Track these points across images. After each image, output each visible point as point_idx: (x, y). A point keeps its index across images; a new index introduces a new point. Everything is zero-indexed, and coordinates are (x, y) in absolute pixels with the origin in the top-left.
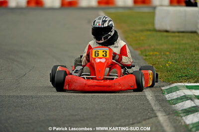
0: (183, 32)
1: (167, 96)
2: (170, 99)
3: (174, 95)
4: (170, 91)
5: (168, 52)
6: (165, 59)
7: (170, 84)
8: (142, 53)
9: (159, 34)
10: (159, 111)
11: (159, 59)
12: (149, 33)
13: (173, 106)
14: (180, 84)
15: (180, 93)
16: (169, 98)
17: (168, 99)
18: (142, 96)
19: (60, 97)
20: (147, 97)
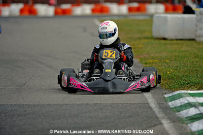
0: (181, 40)
1: (170, 104)
2: (173, 107)
3: (178, 103)
4: (173, 98)
5: (168, 59)
6: (165, 66)
7: (173, 92)
8: (141, 61)
9: (157, 41)
10: (164, 118)
11: (159, 66)
12: (146, 41)
13: (177, 113)
14: (183, 91)
15: (184, 101)
16: (172, 105)
17: (171, 107)
18: (145, 103)
19: (62, 105)
20: (150, 105)
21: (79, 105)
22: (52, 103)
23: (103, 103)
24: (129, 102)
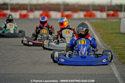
8: (112, 47)
18: (112, 74)
19: (61, 74)
20: (115, 75)
21: (71, 74)
22: (54, 73)
23: (86, 73)
24: (102, 73)
